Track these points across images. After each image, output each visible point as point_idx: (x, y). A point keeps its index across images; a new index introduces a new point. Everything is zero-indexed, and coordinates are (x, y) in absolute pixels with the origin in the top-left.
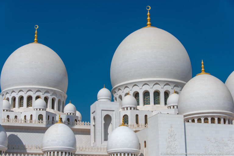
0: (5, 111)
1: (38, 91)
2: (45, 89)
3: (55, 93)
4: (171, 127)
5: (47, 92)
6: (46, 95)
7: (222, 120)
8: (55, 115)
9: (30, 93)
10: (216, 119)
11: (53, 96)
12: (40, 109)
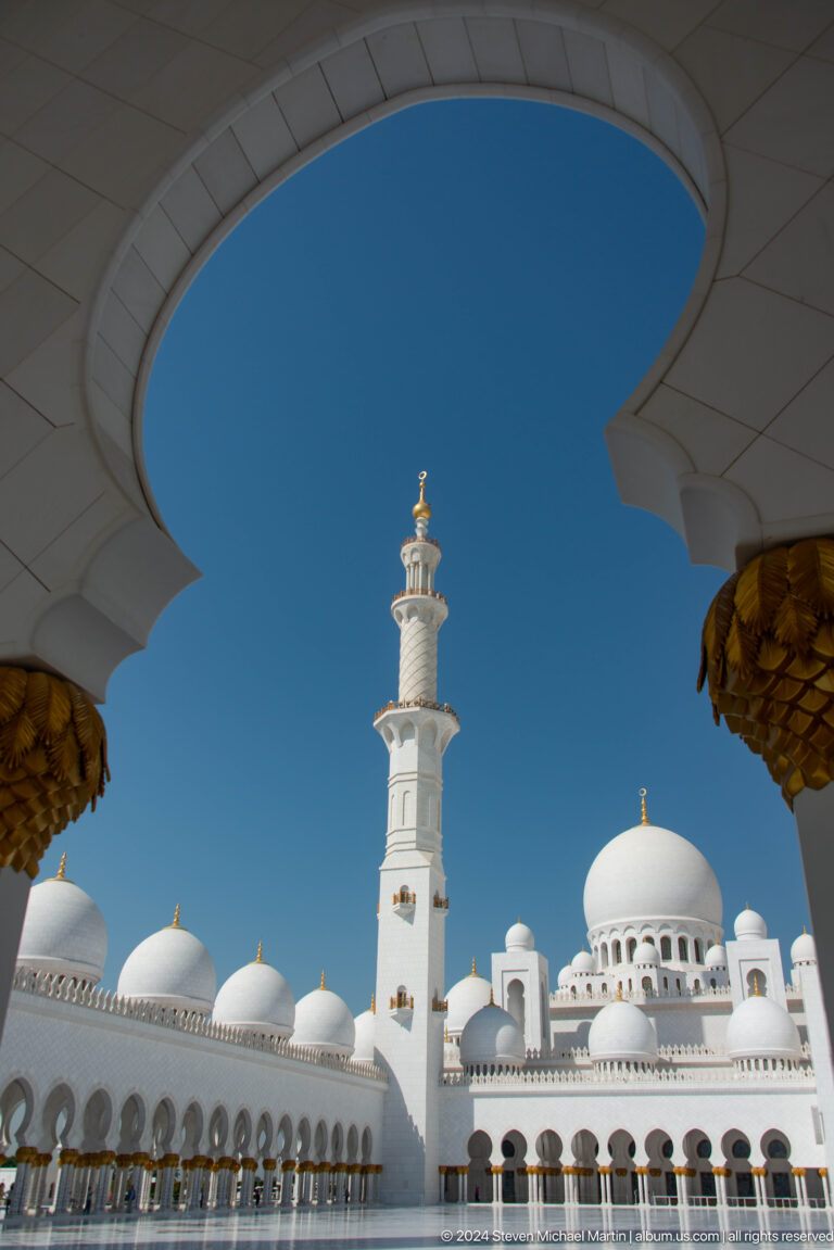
0: (584, 974)
1: (646, 926)
2: (659, 921)
3: (682, 926)
5: (665, 925)
6: (664, 932)
8: (684, 974)
9: (631, 933)
11: (681, 934)
12: (644, 966)
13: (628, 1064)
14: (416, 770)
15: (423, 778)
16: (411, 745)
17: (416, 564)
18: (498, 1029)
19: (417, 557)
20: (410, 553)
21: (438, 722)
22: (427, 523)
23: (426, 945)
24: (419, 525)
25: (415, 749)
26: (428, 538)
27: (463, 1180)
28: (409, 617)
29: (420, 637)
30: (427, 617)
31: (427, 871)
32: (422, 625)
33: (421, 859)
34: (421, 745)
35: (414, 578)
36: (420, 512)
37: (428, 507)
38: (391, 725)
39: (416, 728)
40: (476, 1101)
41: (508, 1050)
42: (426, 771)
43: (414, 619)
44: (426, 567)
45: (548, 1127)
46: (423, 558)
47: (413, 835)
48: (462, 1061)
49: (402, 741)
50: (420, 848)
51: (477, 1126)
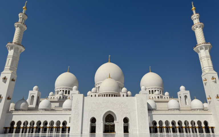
4: (78, 99)
7: (113, 96)
10: (111, 95)
12: (60, 95)
13: (44, 110)
14: (12, 55)
15: (14, 57)
16: (12, 51)
17: (21, 18)
18: (22, 103)
19: (21, 16)
20: (20, 15)
21: (19, 48)
22: (25, 11)
23: (7, 87)
24: (24, 11)
25: (13, 51)
26: (25, 14)
27: (8, 130)
28: (17, 27)
29: (19, 31)
30: (21, 28)
31: (11, 74)
32: (20, 29)
33: (10, 72)
34: (14, 51)
35: (20, 20)
36: (24, 8)
37: (26, 8)
38: (9, 46)
39: (14, 48)
40: (14, 116)
41: (23, 107)
42: (15, 56)
43: (18, 28)
44: (23, 19)
45: (26, 120)
46: (23, 17)
47: (9, 67)
48: (14, 109)
49: (11, 50)
50: (10, 69)
51: (13, 120)
